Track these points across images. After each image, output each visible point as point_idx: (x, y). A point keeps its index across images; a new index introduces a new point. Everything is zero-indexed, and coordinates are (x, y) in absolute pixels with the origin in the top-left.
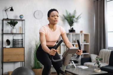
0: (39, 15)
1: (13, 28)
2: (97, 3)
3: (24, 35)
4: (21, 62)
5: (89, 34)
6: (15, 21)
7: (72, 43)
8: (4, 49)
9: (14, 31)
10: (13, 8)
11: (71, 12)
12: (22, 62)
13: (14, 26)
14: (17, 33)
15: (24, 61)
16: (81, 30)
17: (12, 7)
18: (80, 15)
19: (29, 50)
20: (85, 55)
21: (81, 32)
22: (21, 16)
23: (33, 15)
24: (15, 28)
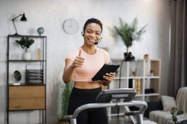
0: (71, 27)
1: (26, 51)
2: (176, 4)
3: (45, 62)
4: (40, 110)
5: (160, 60)
6: (30, 39)
7: (130, 76)
8: (10, 87)
9: (28, 57)
10: (26, 16)
11: (129, 22)
12: (42, 111)
13: (28, 47)
14: (34, 59)
15: (45, 109)
16: (146, 54)
17: (24, 15)
18: (145, 27)
19: (54, 87)
20: (151, 97)
21: (146, 56)
22: (40, 30)
23: (62, 27)
24: (30, 52)
